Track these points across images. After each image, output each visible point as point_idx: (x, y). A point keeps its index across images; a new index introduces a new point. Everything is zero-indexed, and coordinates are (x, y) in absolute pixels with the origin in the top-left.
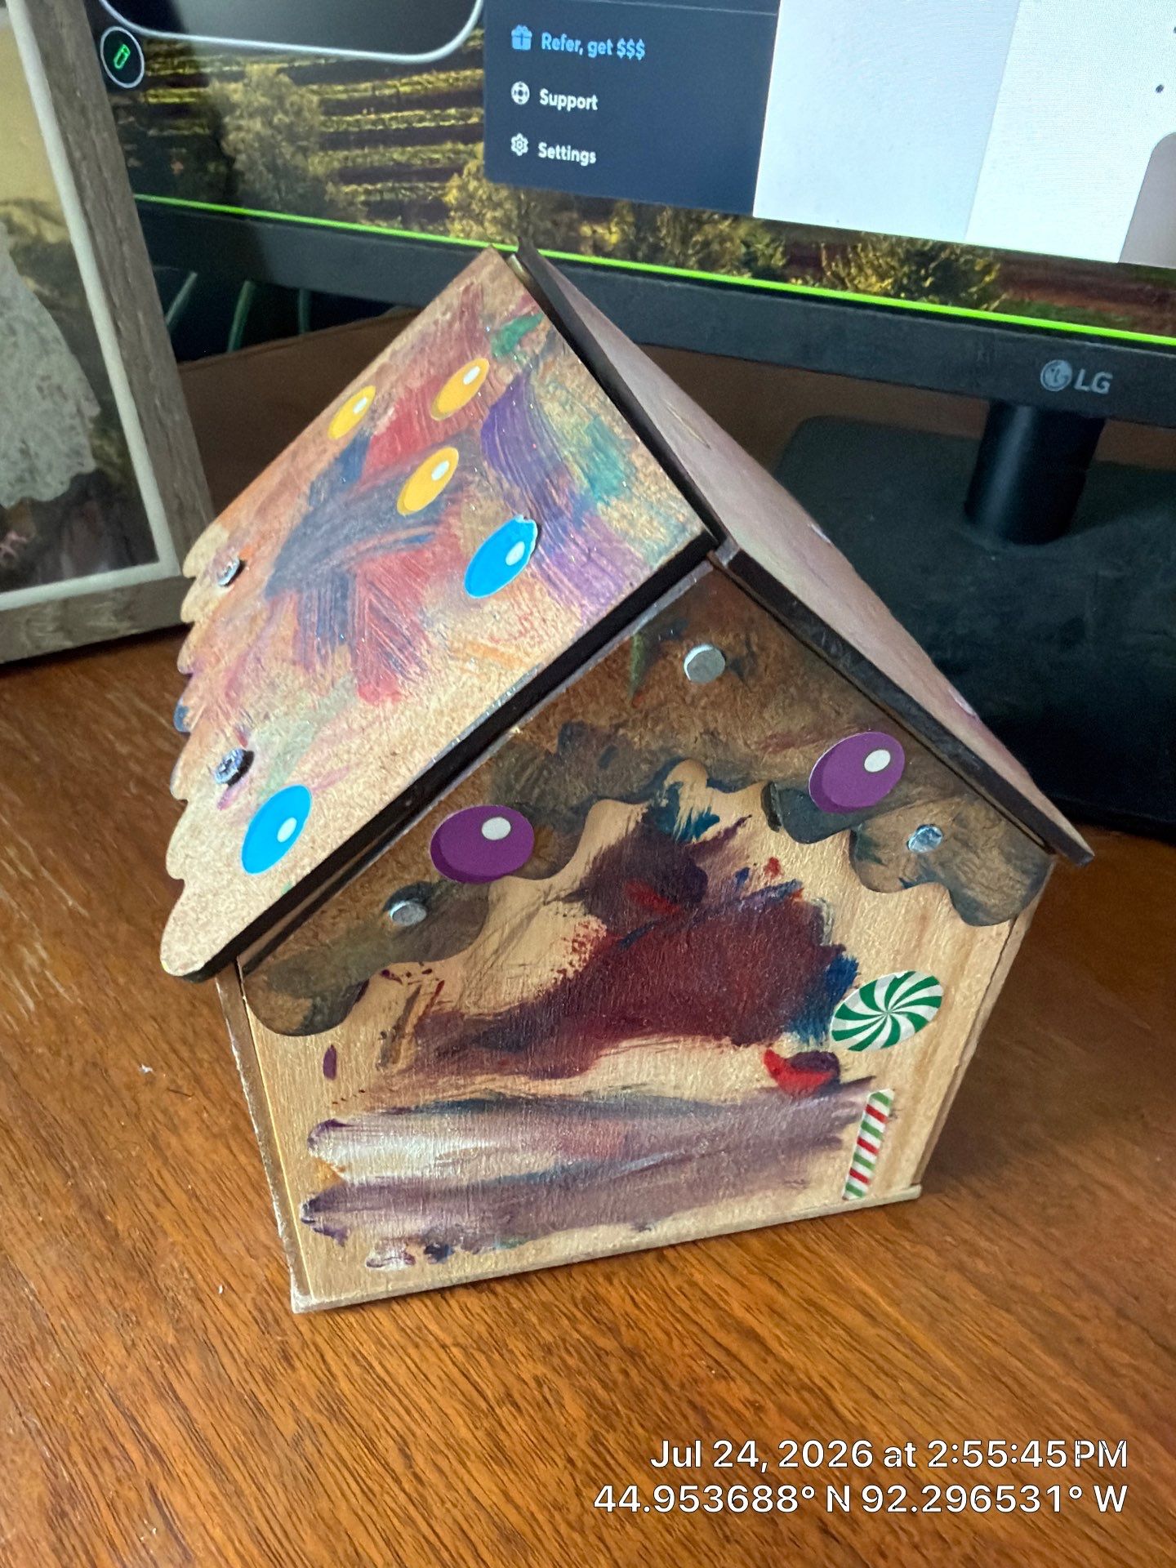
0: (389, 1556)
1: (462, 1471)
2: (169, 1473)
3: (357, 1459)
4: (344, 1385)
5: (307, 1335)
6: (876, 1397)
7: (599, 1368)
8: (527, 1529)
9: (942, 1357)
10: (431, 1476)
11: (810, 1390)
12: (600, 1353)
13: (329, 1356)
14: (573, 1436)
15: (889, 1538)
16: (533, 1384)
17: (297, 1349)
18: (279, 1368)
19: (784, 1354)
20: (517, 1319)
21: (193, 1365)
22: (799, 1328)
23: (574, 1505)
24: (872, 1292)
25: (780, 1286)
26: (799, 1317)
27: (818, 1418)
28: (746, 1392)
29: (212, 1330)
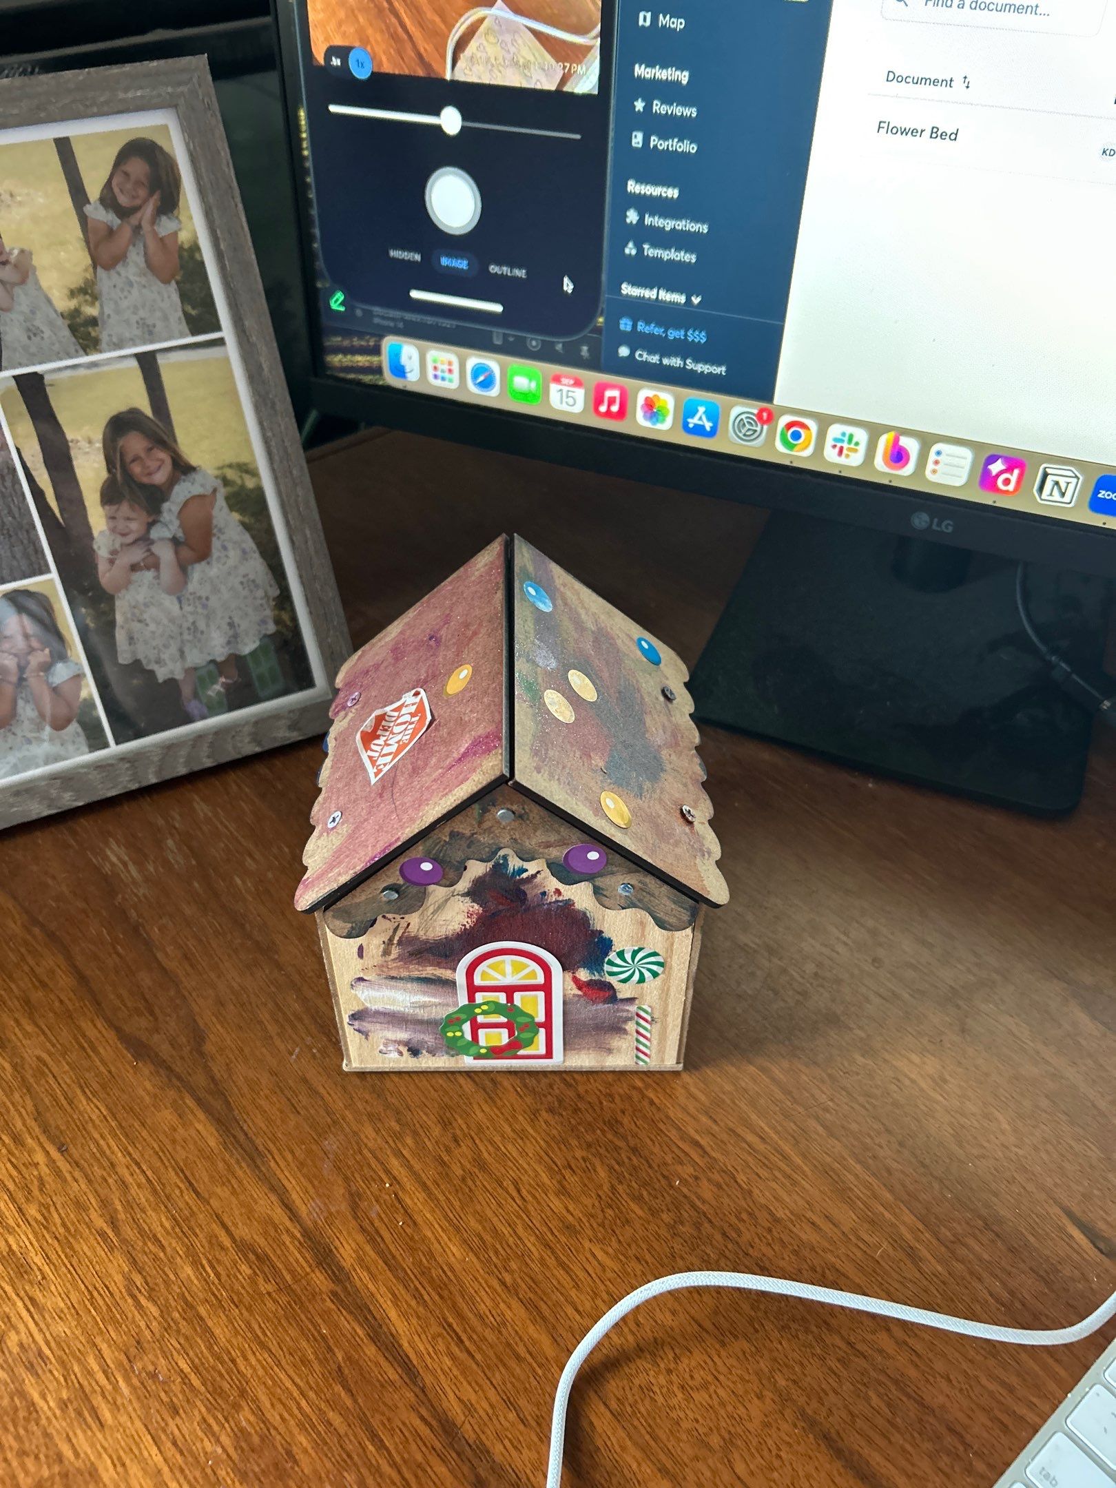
0: (511, 1232)
1: (545, 1197)
2: (403, 1189)
3: (495, 1189)
4: (486, 1155)
5: (466, 1131)
6: (760, 1178)
7: (615, 1154)
8: (577, 1224)
9: (798, 1160)
10: (529, 1198)
11: (724, 1171)
12: (617, 1148)
13: (477, 1141)
14: (601, 1186)
15: (757, 1240)
16: (581, 1161)
17: (461, 1136)
18: (453, 1145)
19: (713, 1154)
20: (573, 1129)
21: (409, 1141)
22: (722, 1141)
23: (601, 1216)
24: (766, 1129)
25: (715, 1121)
26: (725, 1137)
27: (727, 1185)
28: (691, 1170)
29: (418, 1125)
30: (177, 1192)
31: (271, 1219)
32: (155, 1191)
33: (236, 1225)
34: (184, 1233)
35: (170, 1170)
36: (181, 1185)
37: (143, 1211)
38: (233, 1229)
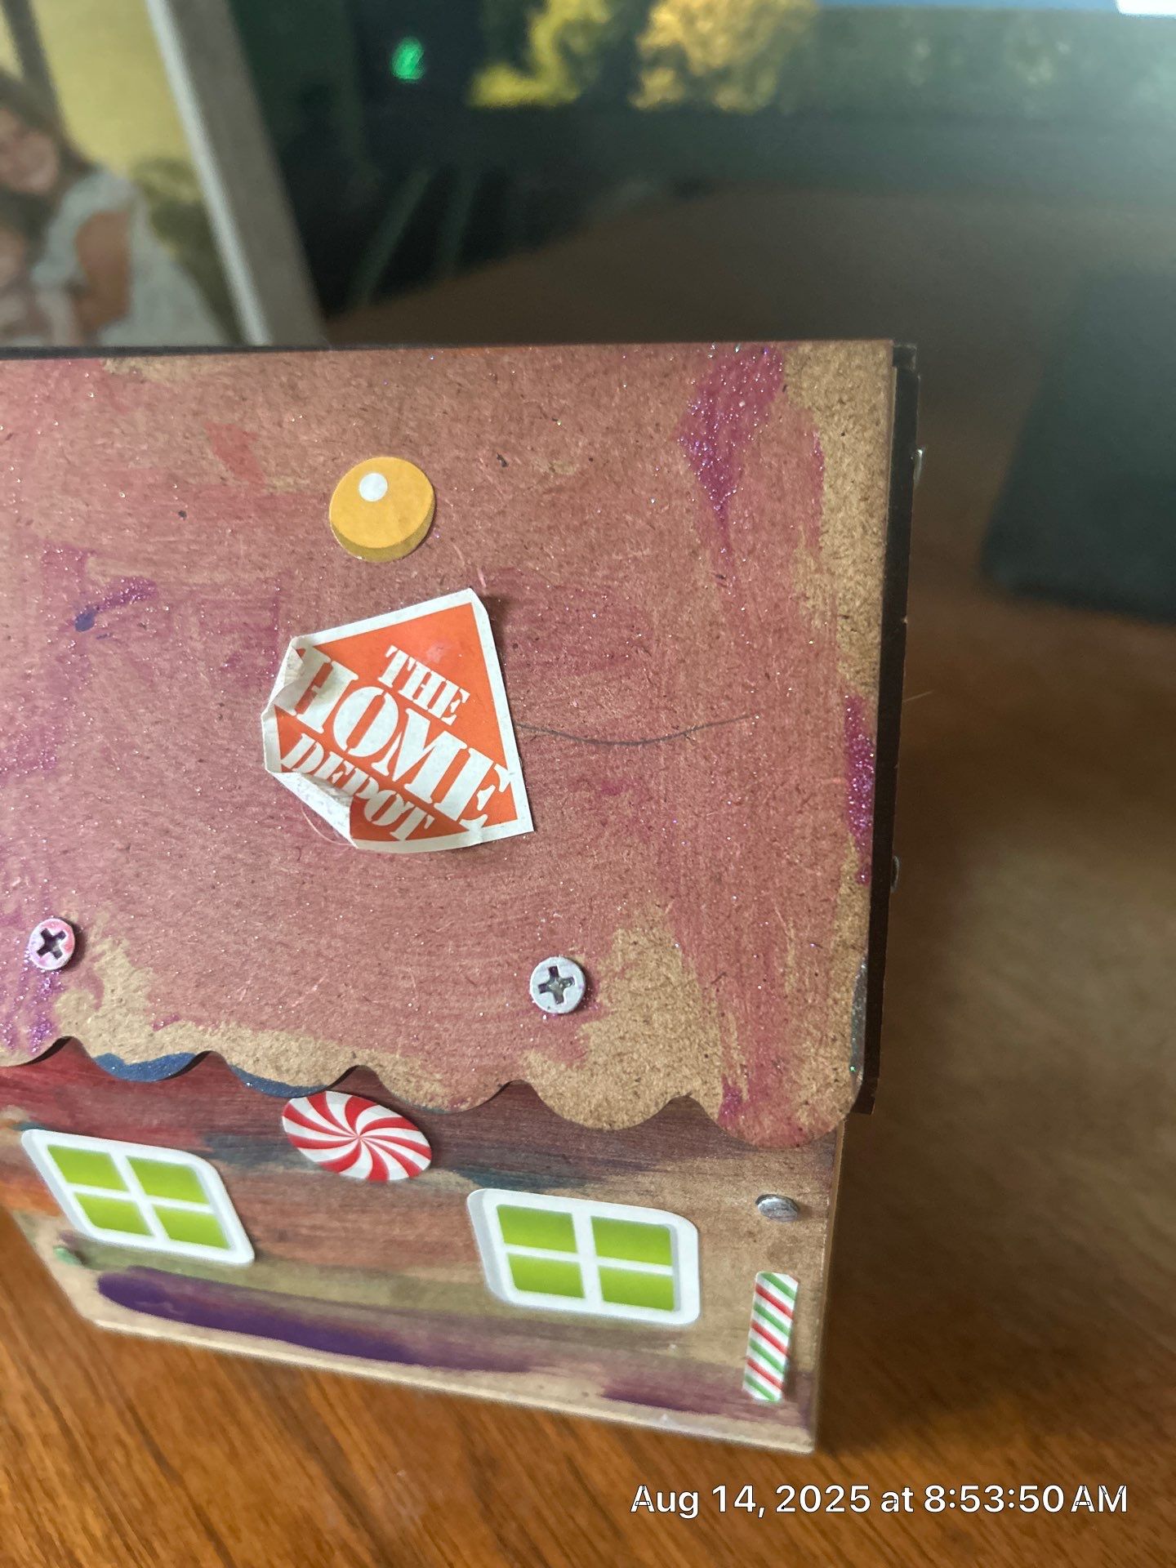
30: (119, 1455)
31: (308, 1519)
32: (74, 1452)
33: (234, 1531)
34: (129, 1548)
35: (108, 1405)
36: (129, 1441)
37: (50, 1495)
38: (229, 1542)
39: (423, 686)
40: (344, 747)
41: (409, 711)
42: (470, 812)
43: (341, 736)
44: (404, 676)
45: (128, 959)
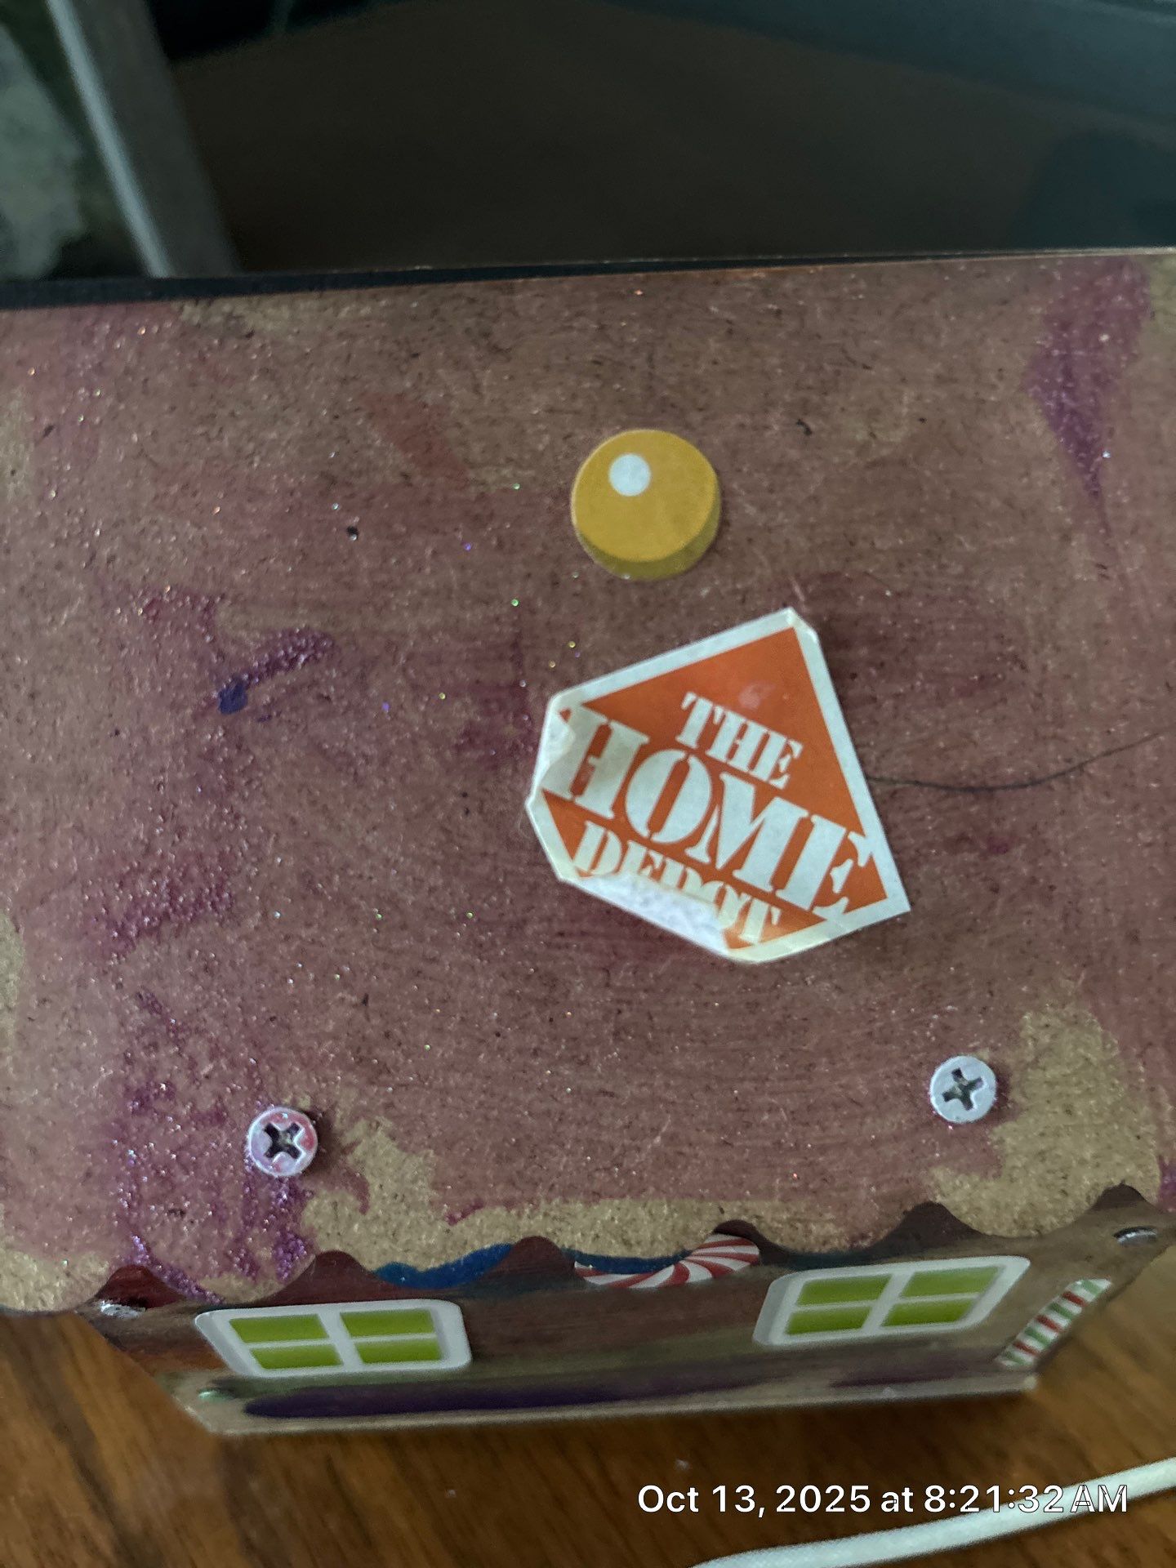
39: (738, 742)
40: (644, 832)
41: (726, 777)
42: (825, 896)
43: (639, 818)
44: (710, 732)
45: (395, 1143)
